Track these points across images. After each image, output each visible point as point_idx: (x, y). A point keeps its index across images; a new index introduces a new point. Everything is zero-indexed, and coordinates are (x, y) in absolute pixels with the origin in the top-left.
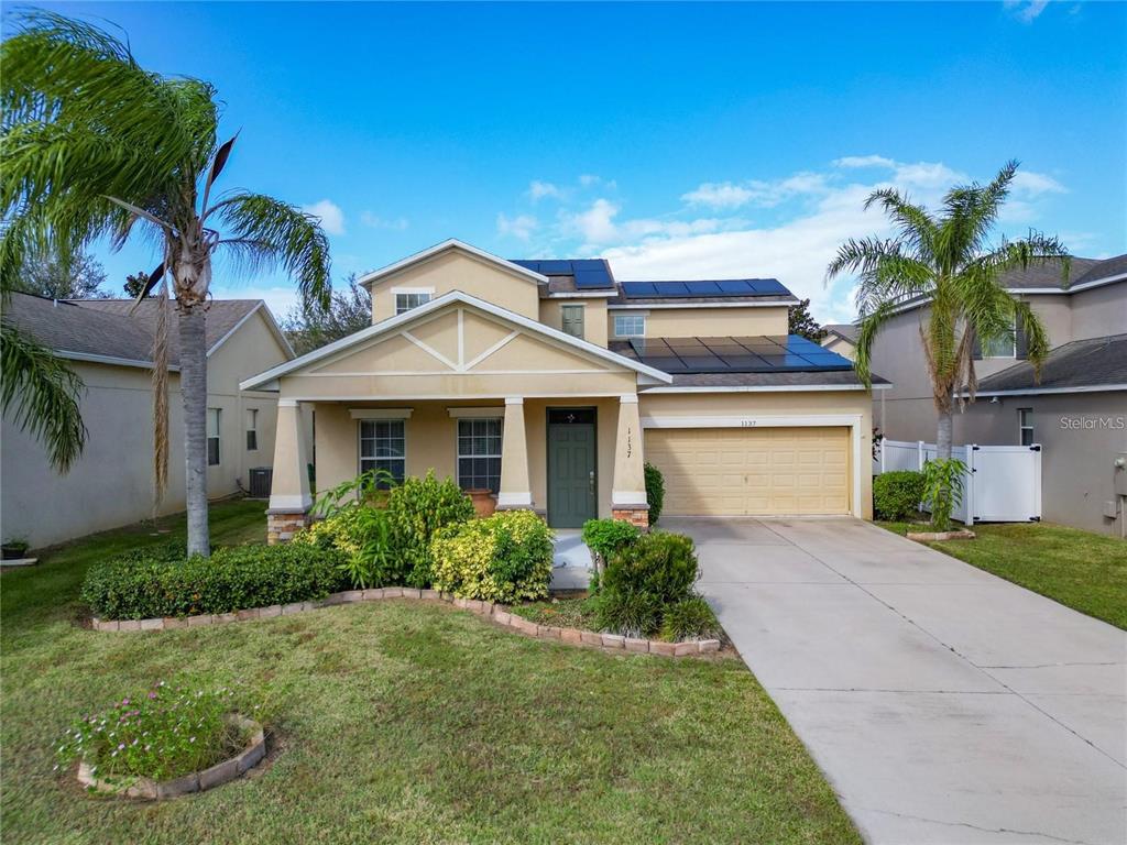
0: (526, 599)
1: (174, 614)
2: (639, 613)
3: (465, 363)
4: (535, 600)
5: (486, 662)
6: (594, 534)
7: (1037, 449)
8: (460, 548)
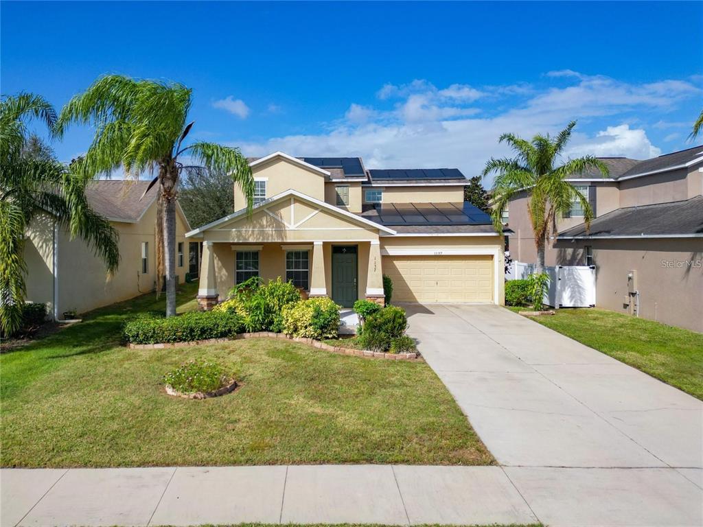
0: (327, 338)
1: (168, 342)
2: (380, 342)
3: (294, 224)
4: (331, 338)
5: (314, 360)
6: (359, 307)
7: (593, 268)
8: (297, 313)
